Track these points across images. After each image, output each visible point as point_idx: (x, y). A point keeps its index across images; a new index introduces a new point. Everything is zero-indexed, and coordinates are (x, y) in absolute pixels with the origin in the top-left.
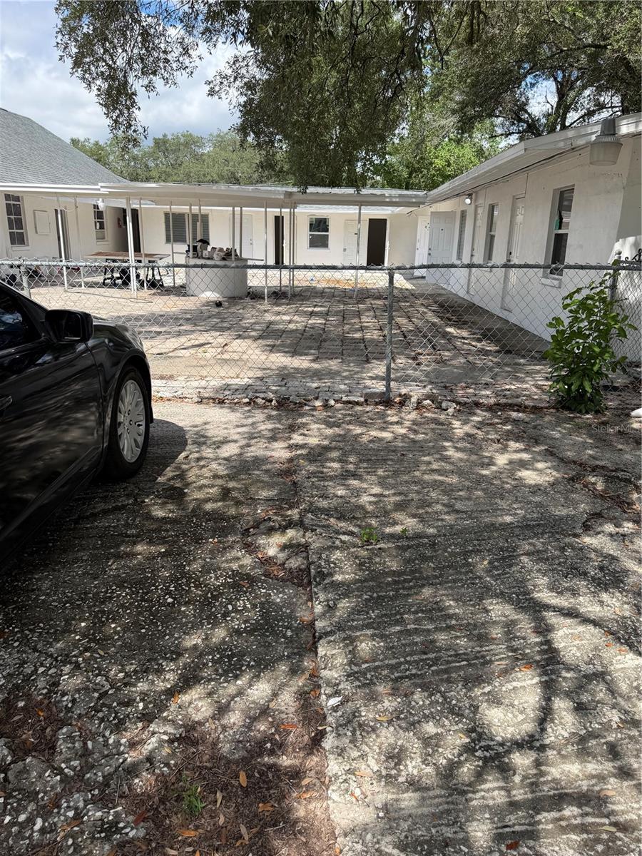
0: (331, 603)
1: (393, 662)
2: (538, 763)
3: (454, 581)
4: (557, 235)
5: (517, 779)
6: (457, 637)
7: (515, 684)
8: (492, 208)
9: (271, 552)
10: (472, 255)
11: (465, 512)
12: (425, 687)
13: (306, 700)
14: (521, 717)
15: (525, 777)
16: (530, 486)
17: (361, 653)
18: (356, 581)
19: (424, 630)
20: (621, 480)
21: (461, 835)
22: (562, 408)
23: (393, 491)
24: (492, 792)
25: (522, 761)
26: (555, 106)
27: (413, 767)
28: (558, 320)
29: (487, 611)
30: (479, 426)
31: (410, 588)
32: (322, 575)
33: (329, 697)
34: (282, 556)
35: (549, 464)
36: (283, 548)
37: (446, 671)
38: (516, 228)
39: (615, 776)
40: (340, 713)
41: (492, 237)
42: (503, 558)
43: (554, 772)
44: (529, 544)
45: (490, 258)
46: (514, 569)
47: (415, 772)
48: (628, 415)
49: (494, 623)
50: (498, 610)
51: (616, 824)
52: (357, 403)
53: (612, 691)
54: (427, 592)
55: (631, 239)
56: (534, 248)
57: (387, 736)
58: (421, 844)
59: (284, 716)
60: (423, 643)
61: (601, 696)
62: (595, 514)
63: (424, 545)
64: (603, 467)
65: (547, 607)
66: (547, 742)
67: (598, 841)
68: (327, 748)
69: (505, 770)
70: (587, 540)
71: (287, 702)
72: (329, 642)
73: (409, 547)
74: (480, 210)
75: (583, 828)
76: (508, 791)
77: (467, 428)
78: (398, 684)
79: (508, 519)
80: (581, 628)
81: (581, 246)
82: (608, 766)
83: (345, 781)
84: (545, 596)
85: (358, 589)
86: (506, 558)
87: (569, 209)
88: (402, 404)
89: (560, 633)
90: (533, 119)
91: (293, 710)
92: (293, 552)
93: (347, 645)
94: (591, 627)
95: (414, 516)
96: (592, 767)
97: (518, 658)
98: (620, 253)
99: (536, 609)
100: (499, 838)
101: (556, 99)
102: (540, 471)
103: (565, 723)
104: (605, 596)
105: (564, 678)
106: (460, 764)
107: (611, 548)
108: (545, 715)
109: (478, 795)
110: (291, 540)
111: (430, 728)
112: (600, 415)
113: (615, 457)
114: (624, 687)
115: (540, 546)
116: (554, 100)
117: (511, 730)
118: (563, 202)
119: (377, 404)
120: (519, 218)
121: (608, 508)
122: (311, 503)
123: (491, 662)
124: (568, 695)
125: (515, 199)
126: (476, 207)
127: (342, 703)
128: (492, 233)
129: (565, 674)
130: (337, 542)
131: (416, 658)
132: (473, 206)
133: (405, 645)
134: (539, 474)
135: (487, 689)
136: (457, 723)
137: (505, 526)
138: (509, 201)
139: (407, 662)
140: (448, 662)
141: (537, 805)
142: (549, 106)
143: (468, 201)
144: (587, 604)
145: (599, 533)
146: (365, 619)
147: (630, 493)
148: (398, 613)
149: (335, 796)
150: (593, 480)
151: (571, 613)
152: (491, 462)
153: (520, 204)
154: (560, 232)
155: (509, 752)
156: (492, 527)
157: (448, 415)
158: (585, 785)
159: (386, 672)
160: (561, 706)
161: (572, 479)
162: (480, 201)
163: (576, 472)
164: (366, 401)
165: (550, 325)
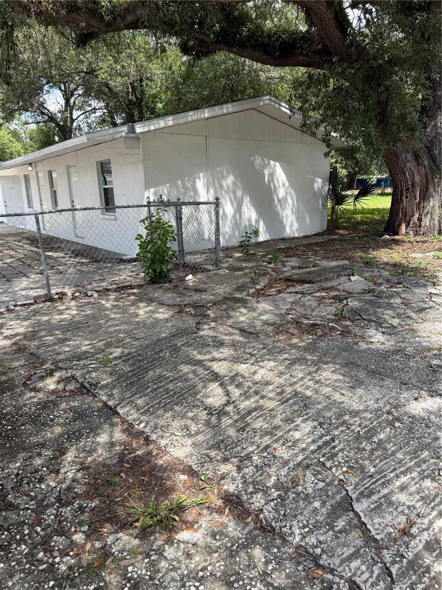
1: (158, 401)
2: (235, 407)
4: (104, 189)
5: (232, 414)
6: (177, 383)
7: (210, 388)
8: (50, 173)
9: (52, 387)
10: (42, 205)
11: (143, 338)
12: (177, 404)
14: (220, 397)
15: (234, 412)
16: (163, 320)
17: (140, 405)
18: (114, 381)
19: (161, 386)
20: (200, 306)
21: (226, 436)
22: (152, 283)
23: (97, 340)
24: (226, 421)
25: (229, 408)
26: (64, 106)
27: (194, 428)
28: (141, 236)
30: (116, 300)
31: (142, 374)
32: (96, 385)
33: (139, 425)
34: (61, 387)
35: (164, 309)
36: (59, 382)
37: (181, 396)
38: (73, 185)
39: (260, 399)
40: (149, 427)
41: (55, 192)
42: (174, 350)
43: (242, 406)
44: (181, 341)
45: (56, 205)
46: (181, 352)
47: (196, 429)
48: (184, 280)
49: (187, 373)
50: (185, 368)
51: (269, 411)
52: (30, 304)
53: (244, 377)
54: (151, 373)
57: (176, 424)
58: (214, 445)
59: (123, 440)
60: (164, 391)
61: (241, 380)
62: (197, 323)
63: (135, 356)
64: (188, 304)
65: (203, 360)
66: (234, 400)
67: (267, 417)
68: (154, 439)
69: (226, 414)
70: (201, 333)
71: (119, 435)
73: (129, 359)
74: (40, 175)
75: (260, 416)
76: (231, 418)
78: (165, 408)
79: (164, 335)
80: (220, 363)
81: (124, 195)
82: (257, 398)
83: (172, 444)
84: (200, 357)
86: (176, 349)
87: (110, 172)
88: (61, 299)
89: (215, 367)
93: (131, 405)
94: (223, 361)
96: (252, 400)
97: (206, 382)
98: (149, 198)
99: (199, 363)
100: (238, 431)
102: (163, 313)
103: (236, 393)
104: (221, 350)
105: (226, 380)
106: (210, 419)
107: (212, 333)
108: (227, 394)
109: (223, 424)
110: (60, 377)
111: (190, 414)
112: (171, 283)
113: (190, 298)
114: (247, 375)
115: (185, 341)
117: (219, 402)
118: (104, 169)
120: (74, 179)
121: (201, 319)
123: (196, 386)
124: (231, 384)
125: (68, 167)
128: (54, 189)
131: (166, 396)
132: (34, 172)
133: (157, 394)
135: (202, 394)
136: (199, 409)
137: (164, 339)
138: (65, 169)
139: (163, 399)
140: (180, 392)
141: (243, 417)
143: (30, 168)
144: (216, 354)
145: (204, 330)
147: (206, 311)
149: (172, 450)
150: (188, 310)
151: (214, 359)
153: (72, 170)
154: (106, 187)
155: (223, 408)
156: (159, 340)
158: (254, 406)
160: (231, 388)
161: (179, 312)
162: (39, 168)
163: (180, 310)
164: (36, 301)
165: (137, 239)
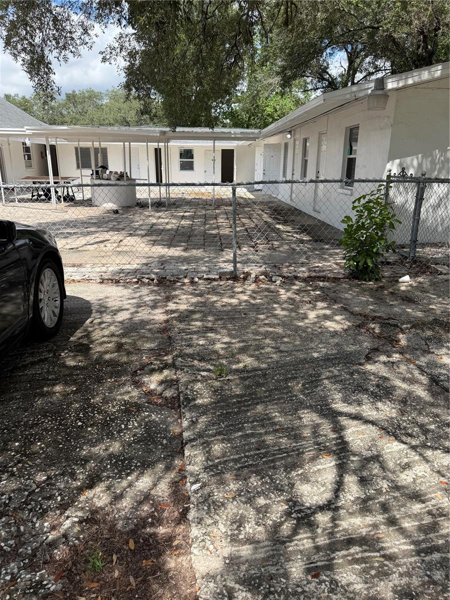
0: (194, 419)
1: (237, 457)
2: (333, 519)
3: (279, 399)
4: (349, 159)
5: (319, 531)
6: (280, 437)
7: (319, 467)
8: (305, 141)
9: (153, 386)
10: (293, 174)
11: (287, 352)
12: (258, 473)
13: (176, 487)
14: (322, 489)
15: (324, 529)
16: (330, 332)
17: (215, 453)
18: (212, 403)
19: (258, 434)
20: (391, 325)
21: (282, 571)
22: (353, 278)
23: (238, 340)
24: (304, 542)
25: (323, 519)
26: (347, 69)
27: (250, 528)
28: (348, 218)
29: (301, 418)
30: (298, 292)
31: (249, 405)
32: (188, 400)
33: (192, 483)
34: (160, 389)
35: (343, 317)
36: (161, 383)
37: (273, 461)
38: (322, 154)
39: (384, 524)
40: (199, 495)
41: (306, 161)
42: (312, 382)
43: (344, 524)
44: (329, 371)
45: (305, 176)
46: (319, 388)
47: (251, 531)
48: (397, 281)
49: (305, 426)
50: (308, 417)
51: (384, 556)
52: (214, 280)
53: (383, 468)
54: (260, 408)
55: (397, 161)
56: (334, 168)
57: (232, 509)
58: (254, 579)
59: (161, 499)
60: (257, 442)
61: (375, 471)
62: (375, 349)
63: (258, 376)
64: (379, 317)
65: (341, 414)
66: (340, 504)
67: (372, 568)
68: (190, 519)
69: (312, 526)
70: (369, 367)
71: (163, 490)
72: (192, 446)
73: (248, 377)
74: (297, 143)
75: (363, 560)
76: (313, 539)
77: (289, 294)
78: (240, 472)
79: (316, 355)
80: (364, 427)
81: (365, 167)
82: (380, 518)
83: (203, 540)
84: (340, 406)
85: (213, 408)
86: (314, 381)
87: (356, 140)
88: (245, 279)
89: (349, 431)
90: (332, 78)
91: (167, 494)
92: (168, 385)
93: (205, 448)
94: (370, 426)
95: (252, 356)
96: (369, 520)
97: (322, 449)
98: (390, 171)
99: (332, 415)
100: (308, 571)
101: (347, 65)
102: (337, 322)
103: (353, 490)
104: (379, 405)
105: (352, 461)
106: (281, 523)
107: (384, 371)
108: (339, 487)
109: (293, 544)
110: (166, 377)
111: (261, 501)
112: (378, 282)
113: (388, 310)
114: (391, 465)
115: (336, 372)
116: (346, 65)
117: (315, 498)
118: (352, 136)
119: (228, 279)
120: (324, 148)
121: (383, 345)
122: (181, 351)
123: (303, 453)
124: (355, 472)
125: (321, 134)
126: (295, 140)
127: (201, 488)
128: (306, 158)
129: (352, 458)
130: (199, 377)
131: (252, 453)
132: (292, 138)
133: (244, 445)
134: (337, 324)
135: (300, 472)
136: (279, 496)
137: (313, 360)
138: (317, 136)
139: (246, 456)
140: (274, 455)
141: (333, 547)
142: (343, 69)
143: (289, 136)
144: (367, 410)
145: (376, 362)
146: (217, 428)
147: (397, 334)
148: (240, 423)
149: (195, 551)
150: (373, 326)
151: (357, 417)
152: (305, 317)
153: (324, 138)
154: (351, 156)
155: (314, 513)
156: (305, 361)
157: (276, 285)
158: (364, 532)
159: (231, 464)
160: (351, 480)
161: (359, 326)
162: (297, 136)
163: (361, 321)
164: (220, 277)
165: (343, 221)
